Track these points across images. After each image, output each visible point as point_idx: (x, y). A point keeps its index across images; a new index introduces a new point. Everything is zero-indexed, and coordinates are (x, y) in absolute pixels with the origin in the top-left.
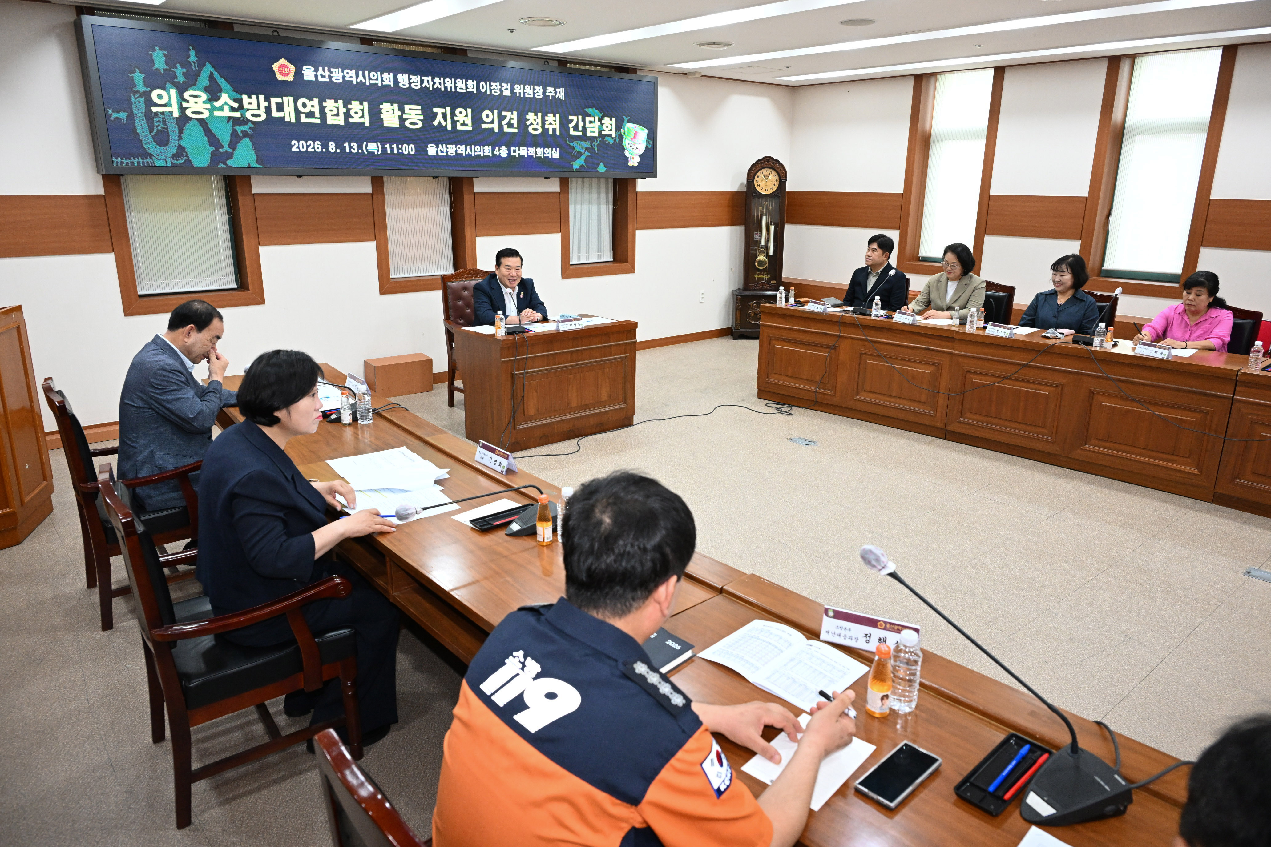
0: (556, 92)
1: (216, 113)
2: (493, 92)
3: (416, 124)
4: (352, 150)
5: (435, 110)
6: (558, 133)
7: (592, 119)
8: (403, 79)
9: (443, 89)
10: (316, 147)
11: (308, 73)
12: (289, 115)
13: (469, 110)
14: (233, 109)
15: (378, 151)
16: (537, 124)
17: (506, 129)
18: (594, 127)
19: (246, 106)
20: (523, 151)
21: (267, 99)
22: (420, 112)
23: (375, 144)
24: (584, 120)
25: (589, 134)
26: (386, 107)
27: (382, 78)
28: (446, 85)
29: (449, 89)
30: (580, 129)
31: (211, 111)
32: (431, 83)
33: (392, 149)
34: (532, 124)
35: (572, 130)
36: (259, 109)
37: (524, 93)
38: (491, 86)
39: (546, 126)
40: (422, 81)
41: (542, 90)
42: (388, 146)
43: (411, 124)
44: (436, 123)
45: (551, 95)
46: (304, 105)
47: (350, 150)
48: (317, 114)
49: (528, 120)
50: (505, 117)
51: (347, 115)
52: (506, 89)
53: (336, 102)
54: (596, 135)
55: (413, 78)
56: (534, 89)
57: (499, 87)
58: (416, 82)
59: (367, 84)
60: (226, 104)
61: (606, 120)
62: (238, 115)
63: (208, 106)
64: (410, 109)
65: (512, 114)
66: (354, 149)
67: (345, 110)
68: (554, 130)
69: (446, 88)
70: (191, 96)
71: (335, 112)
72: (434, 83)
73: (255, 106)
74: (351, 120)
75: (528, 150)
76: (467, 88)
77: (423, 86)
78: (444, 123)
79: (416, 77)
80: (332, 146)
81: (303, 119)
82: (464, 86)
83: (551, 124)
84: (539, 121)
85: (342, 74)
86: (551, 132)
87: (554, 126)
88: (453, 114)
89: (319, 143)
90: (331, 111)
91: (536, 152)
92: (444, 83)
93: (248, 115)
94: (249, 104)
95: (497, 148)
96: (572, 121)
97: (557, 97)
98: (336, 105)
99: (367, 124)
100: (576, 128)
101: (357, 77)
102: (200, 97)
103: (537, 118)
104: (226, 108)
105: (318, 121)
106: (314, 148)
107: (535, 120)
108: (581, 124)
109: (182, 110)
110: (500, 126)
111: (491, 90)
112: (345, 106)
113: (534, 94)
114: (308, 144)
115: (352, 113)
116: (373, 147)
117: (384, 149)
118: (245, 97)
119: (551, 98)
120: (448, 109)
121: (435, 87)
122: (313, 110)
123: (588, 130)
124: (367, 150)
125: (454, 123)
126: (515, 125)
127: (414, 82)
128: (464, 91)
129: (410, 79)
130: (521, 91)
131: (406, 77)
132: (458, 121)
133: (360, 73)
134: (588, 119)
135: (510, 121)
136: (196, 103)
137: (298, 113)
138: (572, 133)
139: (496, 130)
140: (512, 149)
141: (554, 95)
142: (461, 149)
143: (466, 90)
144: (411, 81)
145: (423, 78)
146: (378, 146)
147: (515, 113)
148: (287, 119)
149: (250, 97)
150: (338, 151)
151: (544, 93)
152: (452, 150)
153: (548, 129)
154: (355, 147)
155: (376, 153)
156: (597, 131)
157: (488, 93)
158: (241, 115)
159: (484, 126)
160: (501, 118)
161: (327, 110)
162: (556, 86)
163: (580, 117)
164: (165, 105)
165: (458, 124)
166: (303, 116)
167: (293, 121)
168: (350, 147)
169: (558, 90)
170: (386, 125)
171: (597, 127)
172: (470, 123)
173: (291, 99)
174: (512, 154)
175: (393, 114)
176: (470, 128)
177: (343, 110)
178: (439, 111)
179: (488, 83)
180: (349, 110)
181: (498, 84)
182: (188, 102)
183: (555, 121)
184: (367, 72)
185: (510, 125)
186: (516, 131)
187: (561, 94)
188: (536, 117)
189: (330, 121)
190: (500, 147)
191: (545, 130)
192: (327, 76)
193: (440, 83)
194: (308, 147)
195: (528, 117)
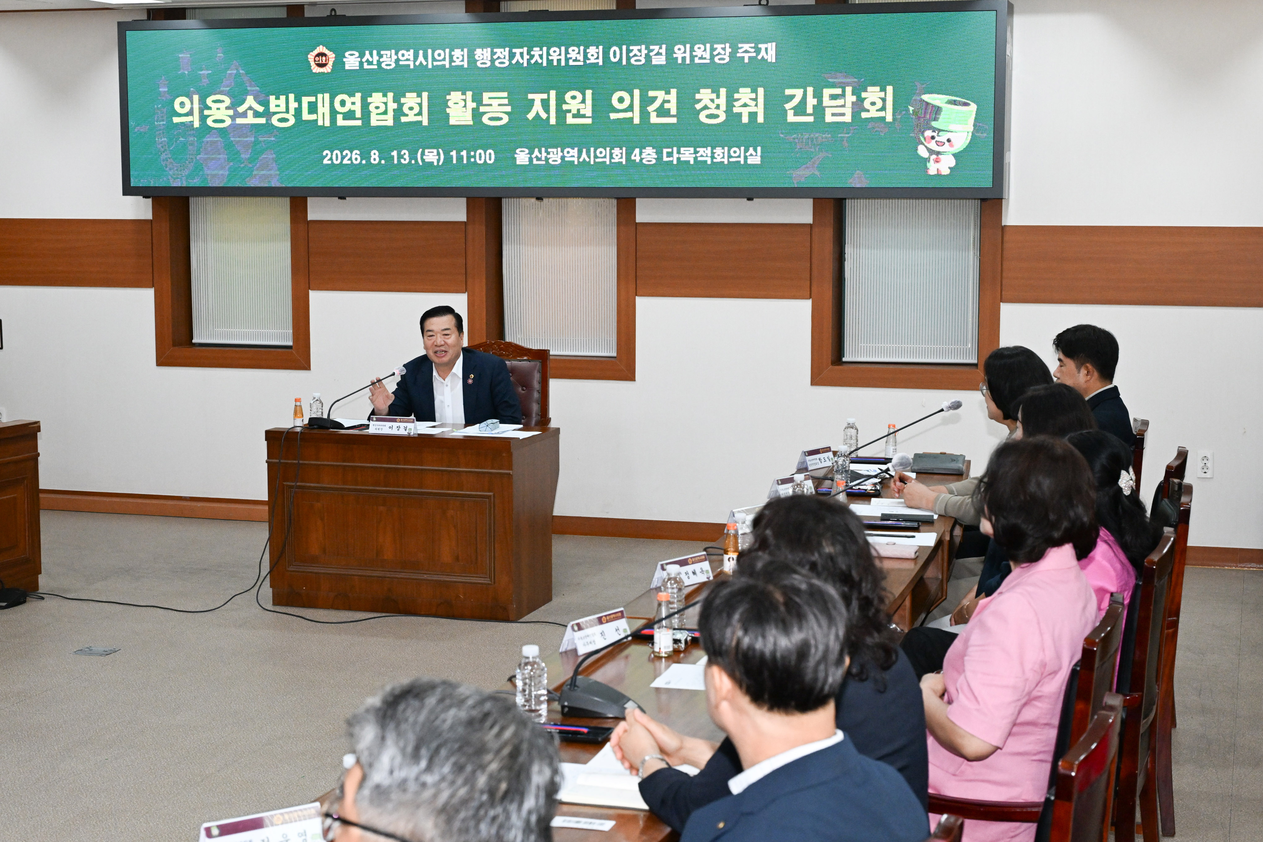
0: (758, 51)
1: (239, 121)
2: (633, 61)
3: (500, 119)
4: (402, 161)
5: (530, 96)
6: (760, 119)
7: (838, 91)
8: (483, 56)
9: (545, 64)
10: (354, 157)
11: (351, 61)
12: (323, 117)
13: (589, 93)
14: (257, 114)
15: (439, 160)
16: (718, 107)
17: (654, 119)
18: (843, 106)
19: (273, 109)
20: (687, 154)
21: (298, 100)
22: (506, 101)
23: (435, 151)
24: (818, 95)
25: (829, 119)
26: (455, 97)
27: (451, 57)
28: (550, 58)
29: (555, 63)
30: (810, 110)
31: (233, 118)
32: (526, 57)
33: (460, 158)
34: (706, 107)
35: (790, 113)
36: (287, 111)
37: (692, 57)
38: (629, 51)
39: (735, 110)
40: (512, 56)
41: (728, 50)
42: (454, 153)
43: (491, 119)
44: (531, 116)
45: (746, 56)
46: (343, 103)
47: (399, 161)
48: (358, 114)
49: (700, 101)
50: (655, 98)
51: (399, 113)
52: (658, 54)
53: (385, 95)
54: (848, 118)
55: (498, 51)
56: (713, 49)
57: (644, 52)
58: (502, 57)
59: (430, 66)
60: (250, 108)
61: (872, 94)
62: (262, 121)
63: (231, 112)
64: (490, 98)
65: (668, 93)
66: (405, 160)
67: (395, 106)
68: (753, 116)
69: (550, 62)
70: (214, 101)
71: (382, 109)
72: (532, 57)
73: (283, 108)
74: (404, 119)
75: (696, 152)
76: (586, 57)
77: (514, 62)
78: (544, 116)
79: (502, 50)
80: (375, 156)
81: (341, 122)
82: (581, 57)
83: (745, 105)
84: (722, 101)
85: (396, 57)
86: (745, 119)
87: (753, 109)
88: (561, 101)
89: (358, 152)
90: (377, 108)
91: (713, 153)
92: (548, 54)
93: (274, 121)
94: (277, 106)
95: (637, 151)
96: (792, 97)
97: (759, 57)
98: (385, 100)
99: (425, 123)
100: (800, 110)
101: (416, 57)
102: (223, 101)
103: (718, 97)
104: (250, 113)
105: (359, 123)
106: (350, 159)
107: (712, 100)
108: (811, 102)
109: (203, 118)
110: (645, 114)
111: (628, 58)
112: (396, 100)
113: (712, 57)
114: (344, 154)
115: (405, 109)
116: (431, 156)
117: (448, 158)
118: (272, 98)
119: (746, 61)
120: (553, 93)
121: (533, 62)
122: (353, 108)
123: (828, 112)
124: (423, 160)
125: (561, 114)
126: (674, 112)
127: (499, 58)
128: (582, 63)
129: (493, 53)
130: (687, 55)
131: (487, 52)
132: (569, 111)
133: (421, 52)
134: (827, 92)
135: (662, 105)
136: (218, 109)
137: (333, 113)
138: (791, 118)
139: (637, 121)
140: (665, 151)
141: (754, 54)
142: (572, 154)
143: (584, 61)
144: (495, 57)
145: (514, 50)
146: (438, 154)
147: (674, 92)
148: (320, 123)
149: (278, 98)
150: (383, 162)
151: (732, 55)
152: (555, 156)
153: (740, 115)
154: (407, 157)
155: (435, 164)
156: (848, 111)
157: (624, 63)
158: (267, 120)
159: (613, 116)
160: (646, 101)
161: (372, 108)
162: (757, 40)
163: (810, 90)
164: (186, 115)
165: (569, 116)
166: (340, 117)
167: (327, 124)
168: (400, 157)
169: (762, 46)
170: (452, 122)
171: (849, 105)
172: (589, 112)
173: (327, 96)
174: (665, 159)
175: (465, 106)
176: (589, 121)
177: (392, 106)
178: (537, 98)
179: (624, 47)
180: (401, 106)
181: (643, 47)
182: (210, 108)
183: (755, 99)
184: (430, 51)
185: (662, 112)
186: (674, 120)
187: (769, 52)
188: (714, 96)
189: (374, 122)
190: (642, 148)
191: (733, 117)
192: (375, 62)
193: (541, 56)
194: (343, 158)
195: (698, 96)
